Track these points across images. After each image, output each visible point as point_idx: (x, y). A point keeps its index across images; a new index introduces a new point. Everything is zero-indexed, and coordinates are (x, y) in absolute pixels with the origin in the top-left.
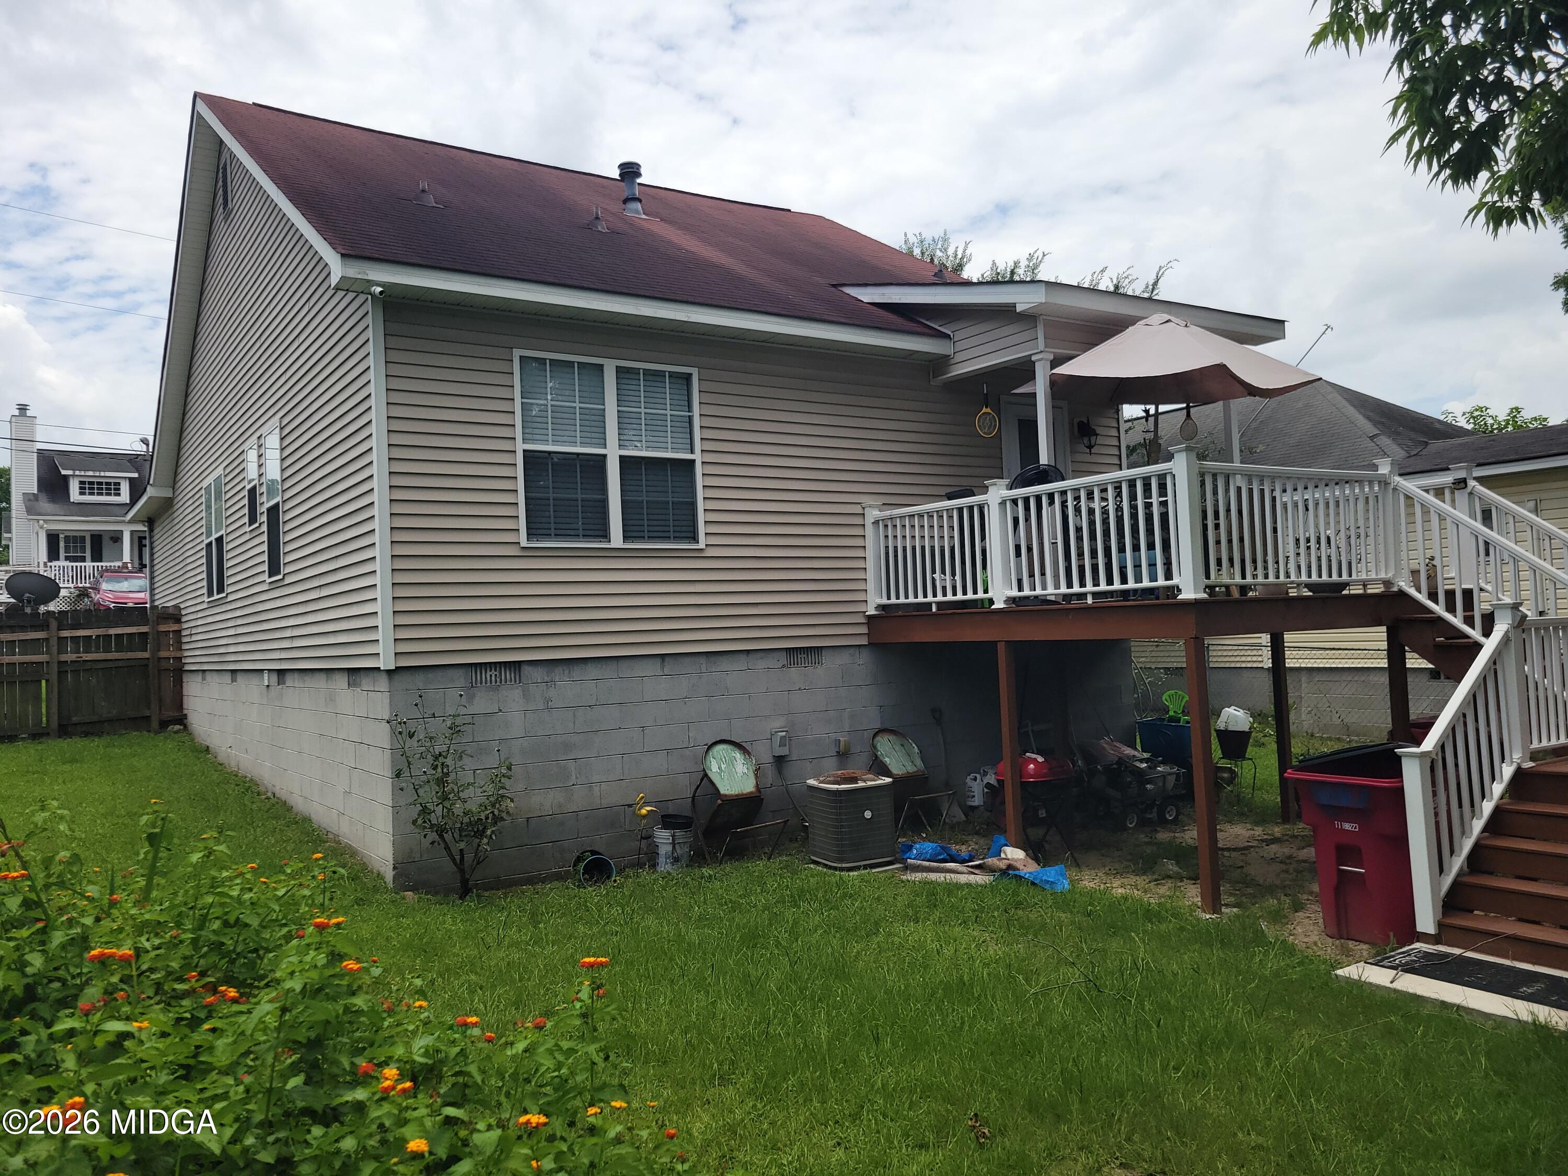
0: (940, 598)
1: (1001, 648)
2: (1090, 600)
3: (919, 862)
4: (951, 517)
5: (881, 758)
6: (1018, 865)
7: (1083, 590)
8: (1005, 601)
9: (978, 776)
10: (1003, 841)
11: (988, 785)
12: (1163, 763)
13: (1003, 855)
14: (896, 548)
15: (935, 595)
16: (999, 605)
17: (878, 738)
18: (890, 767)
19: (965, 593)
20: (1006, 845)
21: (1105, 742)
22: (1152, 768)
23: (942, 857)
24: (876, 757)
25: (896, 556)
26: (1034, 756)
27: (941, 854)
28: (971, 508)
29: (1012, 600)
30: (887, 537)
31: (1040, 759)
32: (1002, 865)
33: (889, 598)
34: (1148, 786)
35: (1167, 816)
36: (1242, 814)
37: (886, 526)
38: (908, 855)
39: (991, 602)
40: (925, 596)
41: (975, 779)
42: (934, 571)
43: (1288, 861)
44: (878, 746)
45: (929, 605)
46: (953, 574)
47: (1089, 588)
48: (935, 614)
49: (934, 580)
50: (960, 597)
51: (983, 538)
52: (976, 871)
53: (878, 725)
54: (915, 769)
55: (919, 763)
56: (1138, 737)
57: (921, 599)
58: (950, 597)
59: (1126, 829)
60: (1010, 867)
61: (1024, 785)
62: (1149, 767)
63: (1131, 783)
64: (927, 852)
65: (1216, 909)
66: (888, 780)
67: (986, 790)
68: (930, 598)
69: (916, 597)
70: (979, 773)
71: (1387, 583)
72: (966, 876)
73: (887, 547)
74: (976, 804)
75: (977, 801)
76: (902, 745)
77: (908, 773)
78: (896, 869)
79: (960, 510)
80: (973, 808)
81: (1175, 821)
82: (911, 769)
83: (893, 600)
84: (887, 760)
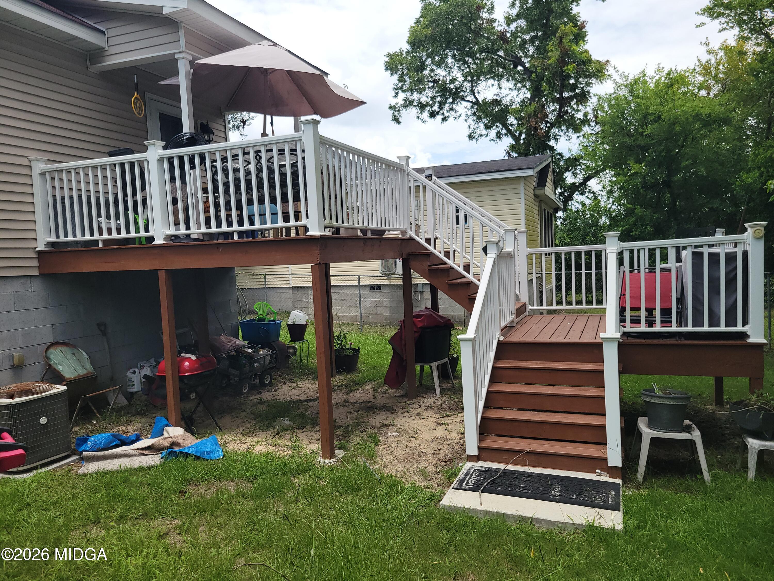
0: (105, 236)
1: (162, 276)
2: (236, 237)
3: (94, 453)
4: (114, 171)
5: (55, 366)
6: (180, 441)
7: (230, 229)
8: (164, 239)
9: (137, 370)
10: (165, 422)
11: (145, 376)
12: (262, 348)
13: (166, 435)
14: (63, 198)
15: (101, 234)
16: (159, 241)
17: (51, 350)
18: (63, 373)
19: (128, 232)
20: (167, 425)
21: (223, 338)
22: (256, 352)
23: (114, 443)
24: (50, 366)
25: (63, 203)
26: (188, 355)
27: (112, 442)
28: (132, 165)
29: (169, 238)
30: (54, 187)
31: (193, 358)
32: (166, 443)
33: (58, 236)
34: (255, 364)
35: (265, 381)
36: (305, 374)
37: (53, 179)
38: (83, 448)
39: (151, 239)
40: (92, 234)
41: (134, 372)
42: (99, 215)
43: (347, 404)
44: (52, 357)
45: (96, 242)
46: (118, 218)
47: (235, 227)
48: (101, 250)
49: (99, 223)
50: (124, 235)
51: (143, 188)
52: (146, 452)
53: (51, 340)
54: (85, 372)
55: (89, 367)
56: (240, 331)
57: (88, 237)
58: (114, 235)
59: (242, 394)
60: (174, 444)
61: (181, 379)
62: (254, 352)
63: (246, 364)
64: (101, 443)
65: (332, 456)
66: (63, 388)
67: (143, 380)
68: (96, 236)
69: (84, 235)
70: (137, 368)
71: (403, 232)
72: (137, 458)
73: (54, 196)
74: (135, 390)
75: (136, 388)
76: (73, 354)
77: (79, 375)
78: (72, 462)
79: (122, 165)
80: (132, 394)
81: (270, 384)
82: (82, 372)
83: (62, 238)
84: (60, 368)
